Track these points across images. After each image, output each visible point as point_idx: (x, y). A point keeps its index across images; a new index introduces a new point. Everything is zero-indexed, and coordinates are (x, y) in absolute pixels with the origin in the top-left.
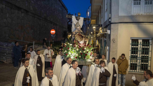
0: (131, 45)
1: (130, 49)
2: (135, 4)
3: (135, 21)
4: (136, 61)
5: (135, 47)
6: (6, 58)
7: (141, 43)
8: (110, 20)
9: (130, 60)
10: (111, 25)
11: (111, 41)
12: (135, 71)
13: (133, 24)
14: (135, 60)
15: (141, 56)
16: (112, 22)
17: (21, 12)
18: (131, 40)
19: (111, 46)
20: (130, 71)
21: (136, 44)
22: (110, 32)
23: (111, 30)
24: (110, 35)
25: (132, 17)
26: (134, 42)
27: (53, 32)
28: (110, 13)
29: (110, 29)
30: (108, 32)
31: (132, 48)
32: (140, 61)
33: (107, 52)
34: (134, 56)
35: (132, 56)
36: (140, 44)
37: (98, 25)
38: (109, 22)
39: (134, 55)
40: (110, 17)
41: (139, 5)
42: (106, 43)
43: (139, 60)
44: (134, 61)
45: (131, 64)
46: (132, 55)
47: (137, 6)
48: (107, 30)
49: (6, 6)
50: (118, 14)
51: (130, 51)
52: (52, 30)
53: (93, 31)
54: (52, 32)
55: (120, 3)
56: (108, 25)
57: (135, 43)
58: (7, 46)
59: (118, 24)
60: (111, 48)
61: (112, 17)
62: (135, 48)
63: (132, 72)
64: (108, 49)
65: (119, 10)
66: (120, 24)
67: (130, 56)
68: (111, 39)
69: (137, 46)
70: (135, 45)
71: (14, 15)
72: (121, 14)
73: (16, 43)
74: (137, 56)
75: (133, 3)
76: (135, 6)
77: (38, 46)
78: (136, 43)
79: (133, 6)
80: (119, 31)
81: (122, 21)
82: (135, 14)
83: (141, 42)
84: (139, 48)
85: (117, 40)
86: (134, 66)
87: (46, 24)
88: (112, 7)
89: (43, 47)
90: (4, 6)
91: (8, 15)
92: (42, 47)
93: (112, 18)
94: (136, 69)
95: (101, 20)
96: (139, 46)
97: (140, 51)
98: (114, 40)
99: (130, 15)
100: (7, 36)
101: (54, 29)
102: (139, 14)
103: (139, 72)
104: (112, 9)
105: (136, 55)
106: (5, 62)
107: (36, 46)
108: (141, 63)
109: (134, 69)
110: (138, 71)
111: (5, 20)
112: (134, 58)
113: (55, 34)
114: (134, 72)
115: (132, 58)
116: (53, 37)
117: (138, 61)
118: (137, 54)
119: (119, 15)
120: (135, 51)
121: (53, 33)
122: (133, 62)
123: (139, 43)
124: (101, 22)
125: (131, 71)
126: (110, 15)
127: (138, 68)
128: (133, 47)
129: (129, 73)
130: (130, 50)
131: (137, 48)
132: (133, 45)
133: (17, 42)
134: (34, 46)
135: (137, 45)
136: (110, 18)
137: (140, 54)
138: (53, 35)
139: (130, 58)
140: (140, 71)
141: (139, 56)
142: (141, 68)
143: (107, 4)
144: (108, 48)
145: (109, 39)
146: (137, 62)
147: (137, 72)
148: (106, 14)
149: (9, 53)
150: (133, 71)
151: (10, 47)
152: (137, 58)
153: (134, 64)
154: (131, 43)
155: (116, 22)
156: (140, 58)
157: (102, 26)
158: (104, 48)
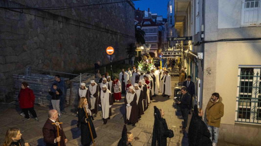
0: (239, 78)
1: (239, 85)
2: (248, 6)
3: (246, 37)
4: (249, 104)
5: (247, 80)
6: (42, 99)
7: (258, 74)
8: (202, 36)
9: (237, 103)
10: (204, 44)
11: (205, 71)
12: (248, 120)
13: (243, 41)
14: (247, 102)
15: (257, 97)
16: (206, 39)
17: (59, 22)
18: (240, 70)
19: (204, 80)
20: (238, 121)
21: (249, 76)
22: (203, 57)
23: (205, 53)
24: (202, 61)
25: (242, 29)
26: (245, 73)
28: (203, 23)
29: (203, 51)
30: (200, 55)
31: (242, 83)
32: (257, 104)
33: (199, 88)
34: (246, 96)
35: (241, 96)
36: (257, 76)
38: (202, 39)
39: (246, 94)
40: (202, 30)
41: (257, 8)
42: (198, 71)
43: (255, 102)
44: (245, 104)
45: (240, 109)
46: (242, 94)
47: (252, 9)
48: (199, 53)
49: (35, 16)
50: (217, 26)
55: (220, 5)
56: (200, 43)
57: (247, 74)
58: (42, 81)
59: (217, 42)
60: (204, 83)
61: (206, 31)
62: (247, 82)
63: (242, 121)
64: (200, 84)
65: (219, 18)
66: (220, 42)
67: (238, 96)
68: (205, 68)
69: (250, 79)
70: (247, 78)
71: (48, 27)
72: (222, 25)
74: (251, 96)
75: (243, 5)
76: (248, 9)
78: (249, 73)
79: (244, 9)
80: (218, 54)
81: (223, 38)
82: (248, 25)
83: (259, 73)
84: (254, 83)
85: (215, 70)
86: (244, 113)
88: (206, 15)
90: (33, 17)
91: (39, 30)
93: (206, 33)
94: (248, 117)
96: (255, 79)
97: (256, 87)
98: (210, 70)
99: (239, 27)
102: (255, 23)
103: (254, 123)
104: (206, 17)
105: (250, 94)
106: (41, 104)
107: (85, 77)
108: (258, 108)
109: (244, 118)
110: (252, 120)
111: (36, 38)
112: (245, 99)
114: (246, 122)
115: (241, 99)
116: (111, 59)
117: (253, 104)
118: (251, 91)
119: (219, 28)
120: (246, 88)
121: (110, 52)
122: (243, 106)
123: (255, 75)
125: (240, 120)
126: (203, 26)
127: (252, 116)
128: (243, 80)
129: (235, 124)
130: (238, 87)
131: (251, 83)
132: (243, 78)
135: (252, 78)
136: (203, 33)
137: (256, 92)
139: (238, 99)
140: (256, 121)
141: (253, 96)
142: (257, 116)
143: (199, 3)
144: (199, 82)
145: (201, 68)
146: (250, 106)
147: (250, 122)
149: (45, 92)
150: (244, 120)
152: (251, 100)
153: (245, 109)
154: (239, 74)
155: (213, 39)
156: (257, 100)
157: (191, 38)
158: (196, 79)
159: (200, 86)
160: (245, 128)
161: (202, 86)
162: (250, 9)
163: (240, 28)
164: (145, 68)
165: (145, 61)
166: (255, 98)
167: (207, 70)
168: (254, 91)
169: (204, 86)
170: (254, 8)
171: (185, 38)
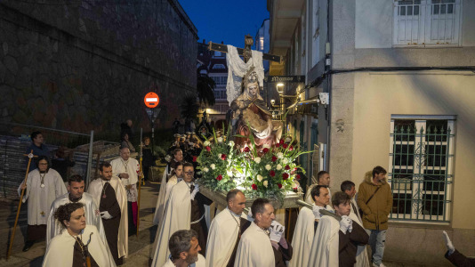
0: (392, 138)
1: (391, 151)
2: (403, 14)
3: (403, 65)
4: (408, 186)
5: (405, 143)
7: (422, 131)
8: (328, 62)
10: (331, 77)
11: (332, 125)
12: (408, 216)
14: (406, 183)
15: (422, 172)
16: (335, 67)
17: (51, 38)
18: (392, 124)
19: (332, 142)
20: (392, 218)
21: (409, 134)
22: (330, 99)
23: (334, 92)
24: (328, 109)
25: (394, 52)
26: (402, 130)
27: (152, 100)
28: (329, 39)
29: (328, 90)
30: (324, 98)
31: (397, 148)
32: (422, 185)
33: (322, 160)
34: (404, 171)
35: (397, 171)
36: (421, 135)
37: (290, 77)
38: (327, 67)
39: (403, 167)
40: (328, 52)
41: (416, 17)
42: (317, 133)
43: (419, 182)
44: (402, 186)
45: (395, 196)
46: (397, 167)
47: (410, 17)
48: (321, 94)
50: (354, 44)
51: (391, 158)
52: (147, 95)
53: (276, 96)
54: (148, 100)
55: (358, 9)
56: (323, 78)
57: (405, 131)
58: (6, 147)
59: (353, 73)
60: (331, 149)
61: (335, 52)
62: (405, 146)
63: (398, 219)
64: (323, 153)
65: (356, 29)
66: (358, 73)
67: (391, 171)
68: (333, 120)
69: (410, 140)
70: (405, 138)
71: (27, 46)
72: (362, 42)
73: (34, 136)
74: (411, 171)
75: (396, 10)
76: (403, 17)
77: (106, 144)
78: (409, 130)
79: (397, 18)
80: (355, 95)
81: (364, 66)
82: (404, 44)
83: (424, 128)
84: (416, 147)
85: (351, 123)
86: (402, 203)
87: (129, 76)
88: (334, 23)
93: (334, 57)
94: (409, 211)
95: (302, 63)
96: (418, 139)
97: (421, 155)
98: (343, 124)
99: (390, 46)
100: (6, 113)
101: (155, 90)
102: (416, 42)
103: (417, 220)
104: (334, 28)
105: (410, 168)
107: (100, 147)
108: (423, 192)
109: (402, 212)
110: (414, 216)
112: (402, 177)
113: (159, 106)
114: (404, 219)
115: (395, 176)
116: (153, 115)
117: (415, 186)
118: (411, 163)
119: (357, 47)
120: (404, 157)
121: (151, 103)
122: (399, 190)
123: (418, 132)
124: (302, 69)
125: (394, 216)
126: (328, 45)
127: (414, 207)
128: (398, 143)
130: (390, 154)
131: (412, 147)
132: (398, 138)
133: (38, 133)
134: (94, 145)
135: (413, 138)
136: (328, 56)
137: (421, 164)
138: (151, 109)
139: (391, 178)
140: (421, 217)
141: (416, 171)
142: (423, 208)
143: (318, 14)
144: (322, 149)
145: (326, 122)
146: (411, 189)
147: (411, 219)
148: (316, 44)
150: (401, 216)
151: (15, 148)
152: (411, 178)
153: (402, 195)
154: (392, 131)
155: (347, 67)
156: (422, 178)
157: (303, 79)
159: (323, 157)
160: (403, 230)
161: (327, 154)
162: (406, 17)
163: (392, 48)
166: (419, 175)
167: (337, 124)
168: (416, 162)
169: (332, 153)
170: (413, 17)
171: (292, 79)
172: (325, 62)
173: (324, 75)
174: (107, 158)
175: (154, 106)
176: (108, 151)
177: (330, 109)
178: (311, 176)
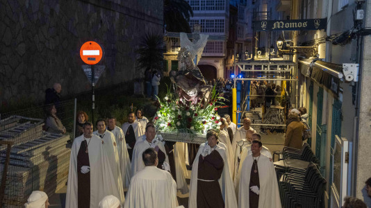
8: (359, 15)
10: (362, 38)
11: (363, 116)
19: (361, 142)
22: (360, 75)
23: (365, 63)
24: (356, 88)
27: (91, 52)
29: (358, 59)
30: (350, 72)
33: (345, 166)
38: (358, 23)
42: (341, 118)
48: (345, 65)
52: (85, 45)
54: (86, 53)
56: (350, 36)
60: (360, 153)
64: (347, 154)
68: (364, 107)
77: (22, 121)
87: (57, 8)
89: (46, 128)
92: (40, 128)
116: (93, 77)
121: (90, 58)
136: (360, 5)
138: (92, 67)
144: (345, 149)
145: (353, 107)
157: (323, 24)
158: (333, 139)
159: (347, 161)
161: (353, 159)
164: (186, 122)
165: (184, 94)
167: (370, 115)
169: (360, 159)
171: (305, 24)
172: (355, 15)
173: (353, 34)
174: (22, 147)
175: (94, 62)
176: (25, 135)
177: (359, 90)
178: (331, 184)
